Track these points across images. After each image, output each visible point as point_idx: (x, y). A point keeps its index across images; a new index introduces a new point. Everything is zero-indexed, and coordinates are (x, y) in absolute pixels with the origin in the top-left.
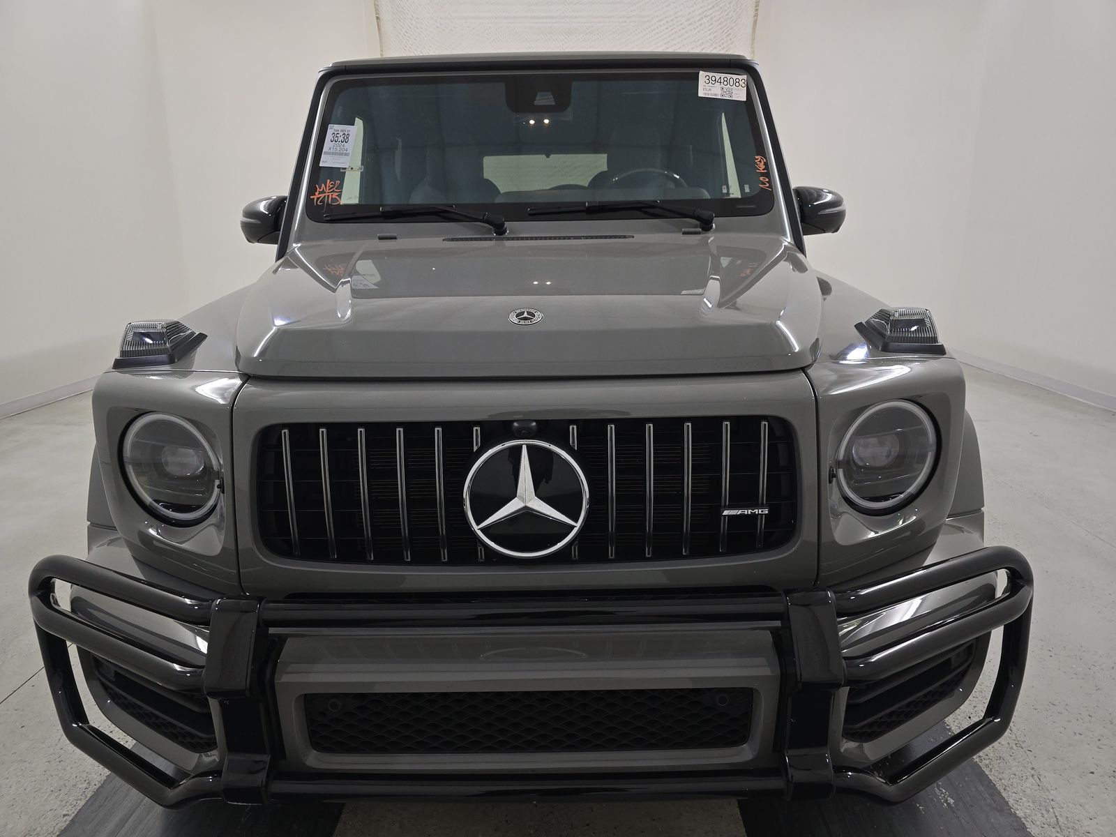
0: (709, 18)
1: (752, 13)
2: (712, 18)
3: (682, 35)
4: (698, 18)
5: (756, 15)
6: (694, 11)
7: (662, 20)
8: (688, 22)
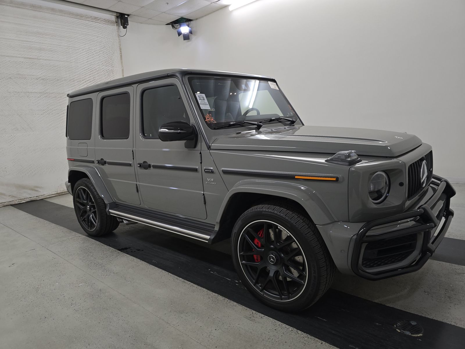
0: (103, 52)
1: (119, 52)
2: (104, 52)
3: (93, 57)
4: (98, 51)
5: (121, 53)
6: (96, 48)
7: (84, 50)
8: (95, 52)
